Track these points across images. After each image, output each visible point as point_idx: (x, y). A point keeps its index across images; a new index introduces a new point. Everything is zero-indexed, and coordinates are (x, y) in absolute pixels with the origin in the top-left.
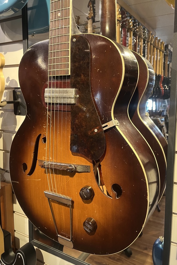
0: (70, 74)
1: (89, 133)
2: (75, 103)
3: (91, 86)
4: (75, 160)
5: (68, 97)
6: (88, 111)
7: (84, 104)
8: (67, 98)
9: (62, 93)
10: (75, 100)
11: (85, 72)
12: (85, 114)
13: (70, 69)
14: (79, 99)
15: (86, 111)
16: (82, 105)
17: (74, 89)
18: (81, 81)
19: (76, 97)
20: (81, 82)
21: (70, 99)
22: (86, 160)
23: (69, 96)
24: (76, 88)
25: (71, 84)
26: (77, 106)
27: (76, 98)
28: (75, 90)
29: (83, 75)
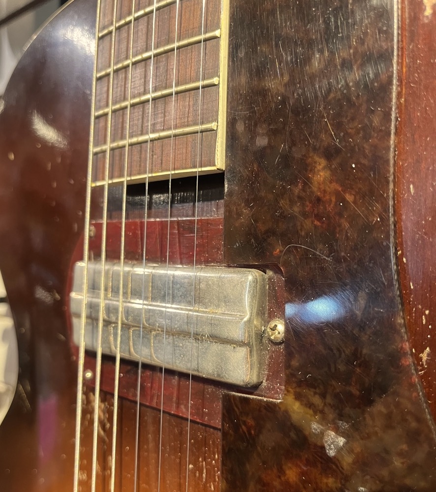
0: (220, 162)
2: (254, 380)
3: (399, 259)
5: (207, 330)
6: (369, 463)
7: (329, 400)
8: (198, 337)
10: (255, 358)
11: (347, 134)
13: (220, 126)
14: (289, 355)
15: (350, 461)
16: (310, 405)
17: (251, 276)
18: (305, 215)
19: (260, 336)
20: (308, 224)
21: (216, 347)
23: (212, 323)
24: (262, 268)
25: (229, 236)
26: (271, 408)
27: (265, 341)
28: (255, 281)
29: (328, 167)
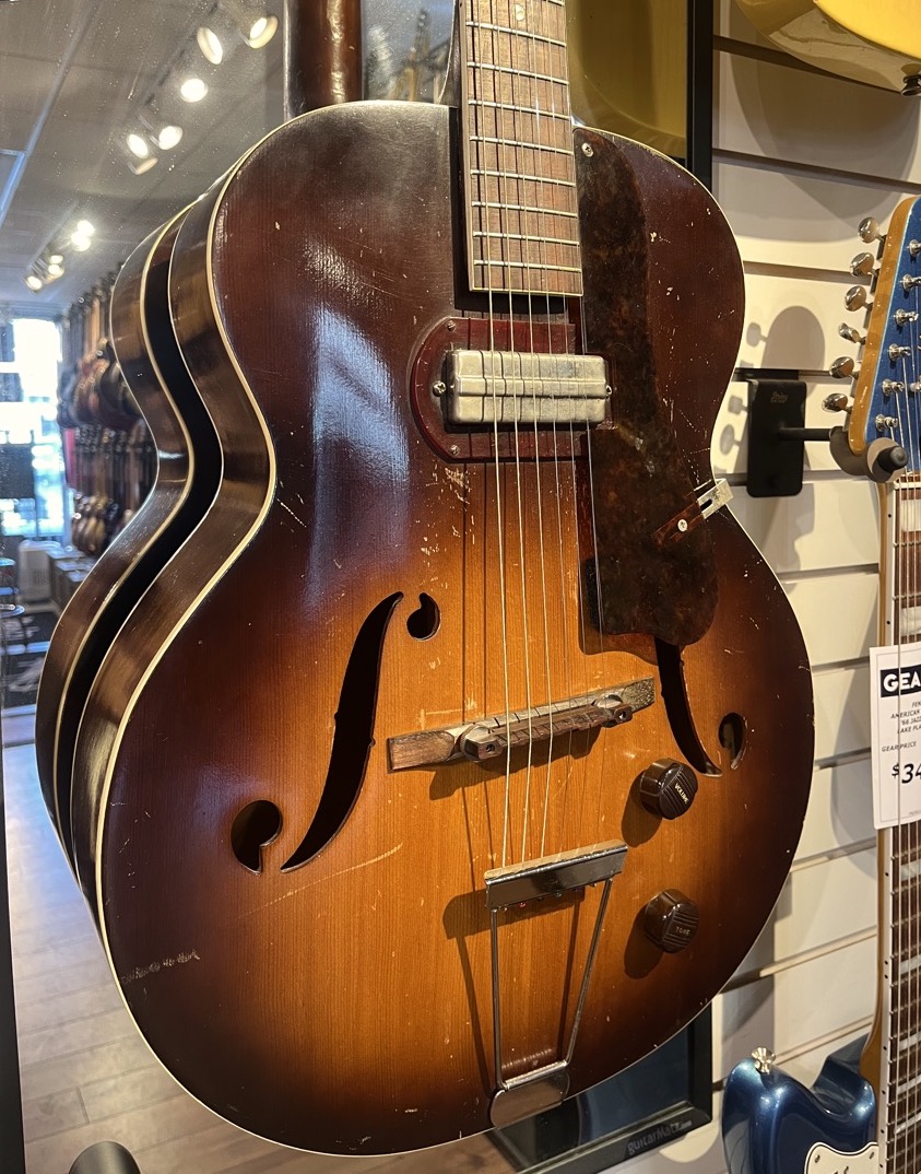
1: (660, 542)
4: (596, 674)
6: (651, 448)
7: (634, 422)
9: (550, 375)
12: (638, 464)
14: (619, 402)
15: (643, 451)
16: (627, 427)
18: (620, 328)
20: (621, 332)
21: (587, 402)
22: (635, 658)
24: (602, 356)
26: (608, 433)
29: (626, 303)
